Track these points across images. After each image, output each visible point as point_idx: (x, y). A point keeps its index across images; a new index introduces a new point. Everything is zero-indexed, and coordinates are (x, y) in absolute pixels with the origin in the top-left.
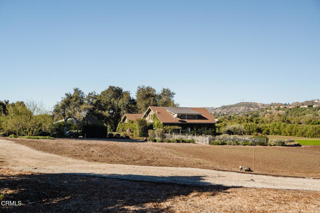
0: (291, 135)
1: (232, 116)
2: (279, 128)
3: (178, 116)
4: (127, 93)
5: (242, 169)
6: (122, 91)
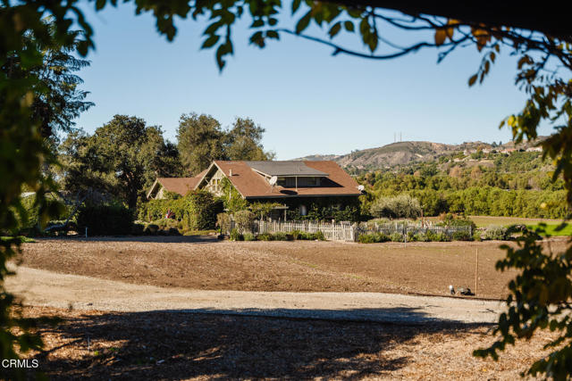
0: (510, 214)
1: (377, 173)
2: (485, 200)
3: (279, 182)
6: (143, 125)
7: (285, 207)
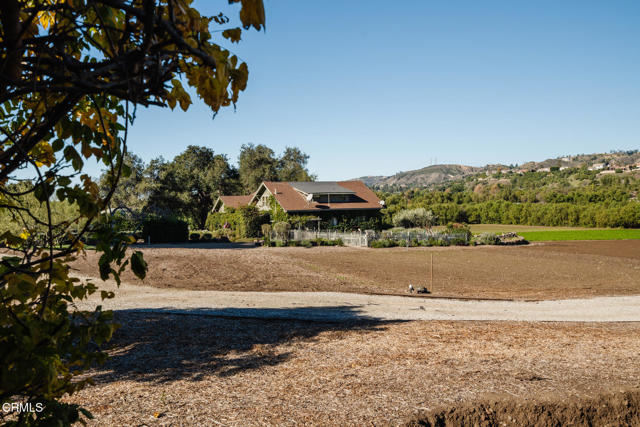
1: (416, 190)
2: (497, 211)
4: (222, 159)
5: (413, 289)
6: (211, 153)
7: (318, 219)
